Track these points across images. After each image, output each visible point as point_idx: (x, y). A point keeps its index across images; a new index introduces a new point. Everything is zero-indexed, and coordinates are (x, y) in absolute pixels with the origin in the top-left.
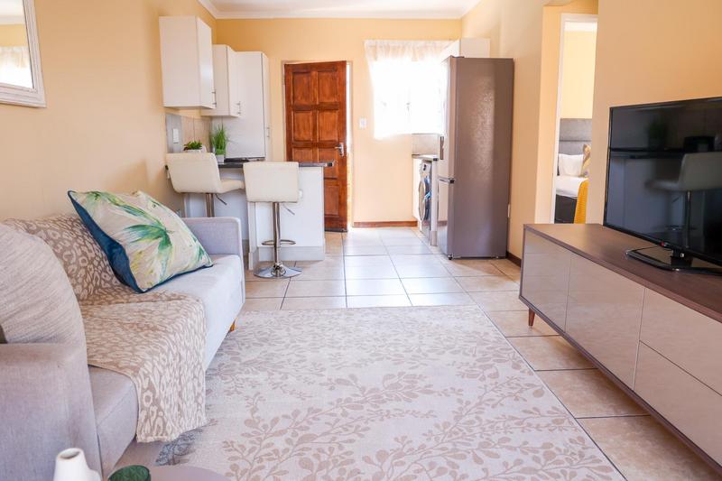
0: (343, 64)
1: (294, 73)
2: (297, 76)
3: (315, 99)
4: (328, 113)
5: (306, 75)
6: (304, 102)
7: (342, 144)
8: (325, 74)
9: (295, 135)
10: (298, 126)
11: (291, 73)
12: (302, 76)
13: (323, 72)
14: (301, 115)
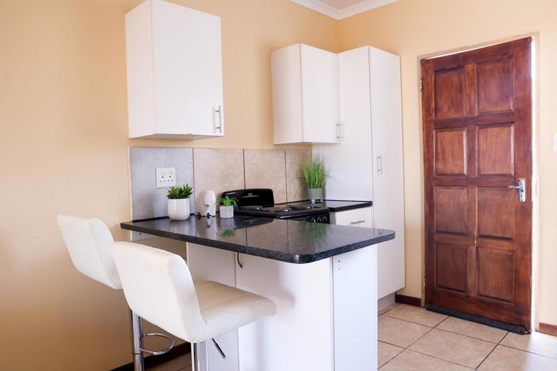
0: (523, 45)
1: (437, 72)
2: (442, 76)
3: (471, 109)
4: (496, 129)
5: (455, 73)
6: (453, 115)
7: (523, 182)
8: (489, 67)
9: (439, 166)
10: (444, 152)
11: (431, 72)
12: (448, 74)
13: (486, 62)
14: (447, 135)
